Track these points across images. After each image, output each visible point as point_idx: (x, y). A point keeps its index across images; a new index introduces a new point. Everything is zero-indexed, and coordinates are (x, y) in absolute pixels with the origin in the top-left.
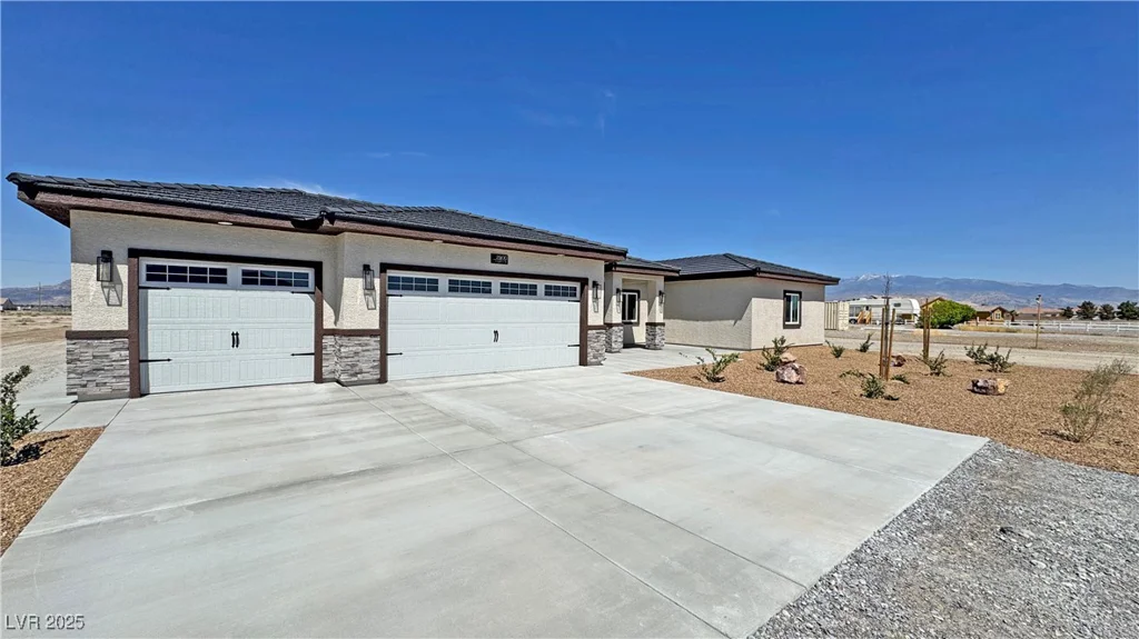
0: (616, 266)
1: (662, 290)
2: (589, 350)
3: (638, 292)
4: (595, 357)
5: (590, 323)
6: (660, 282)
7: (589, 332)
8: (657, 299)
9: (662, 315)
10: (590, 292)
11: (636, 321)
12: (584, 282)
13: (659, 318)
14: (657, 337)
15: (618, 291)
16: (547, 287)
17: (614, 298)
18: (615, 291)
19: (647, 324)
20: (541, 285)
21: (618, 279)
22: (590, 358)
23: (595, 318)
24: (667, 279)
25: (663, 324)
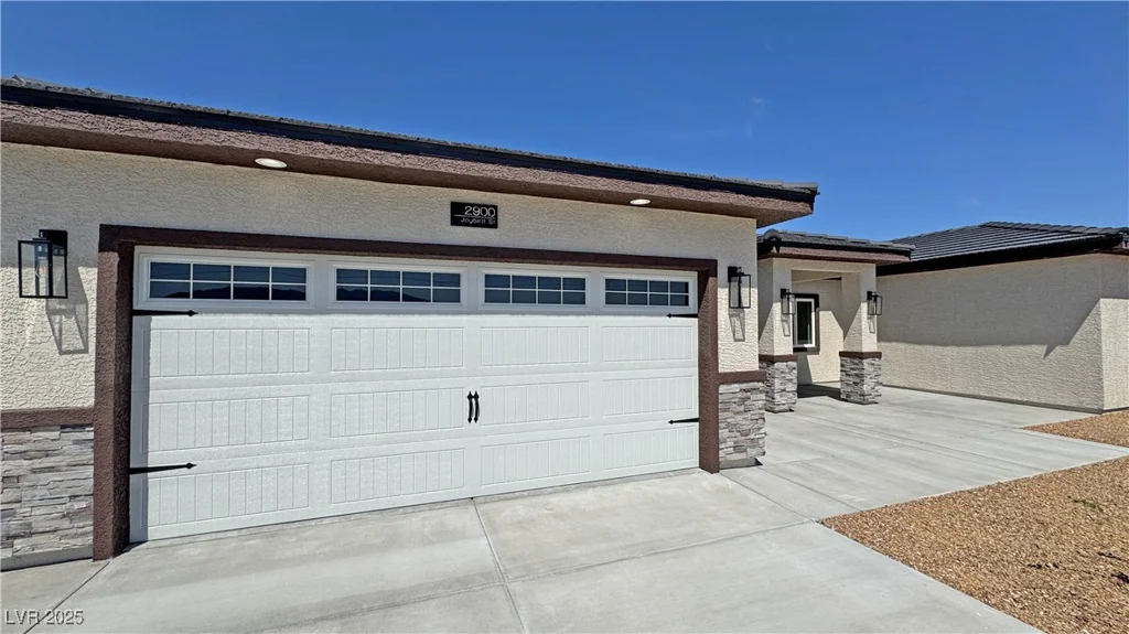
0: (779, 243)
1: (874, 290)
2: (723, 433)
3: (816, 297)
4: (738, 448)
5: (725, 366)
6: (868, 276)
7: (722, 389)
8: (864, 306)
9: (875, 336)
10: (723, 294)
11: (813, 345)
12: (706, 269)
13: (869, 343)
14: (867, 380)
15: (784, 293)
16: (610, 283)
17: (777, 307)
18: (777, 293)
19: (842, 354)
20: (595, 279)
21: (782, 270)
22: (726, 452)
23: (737, 356)
24: (883, 270)
25: (878, 355)
